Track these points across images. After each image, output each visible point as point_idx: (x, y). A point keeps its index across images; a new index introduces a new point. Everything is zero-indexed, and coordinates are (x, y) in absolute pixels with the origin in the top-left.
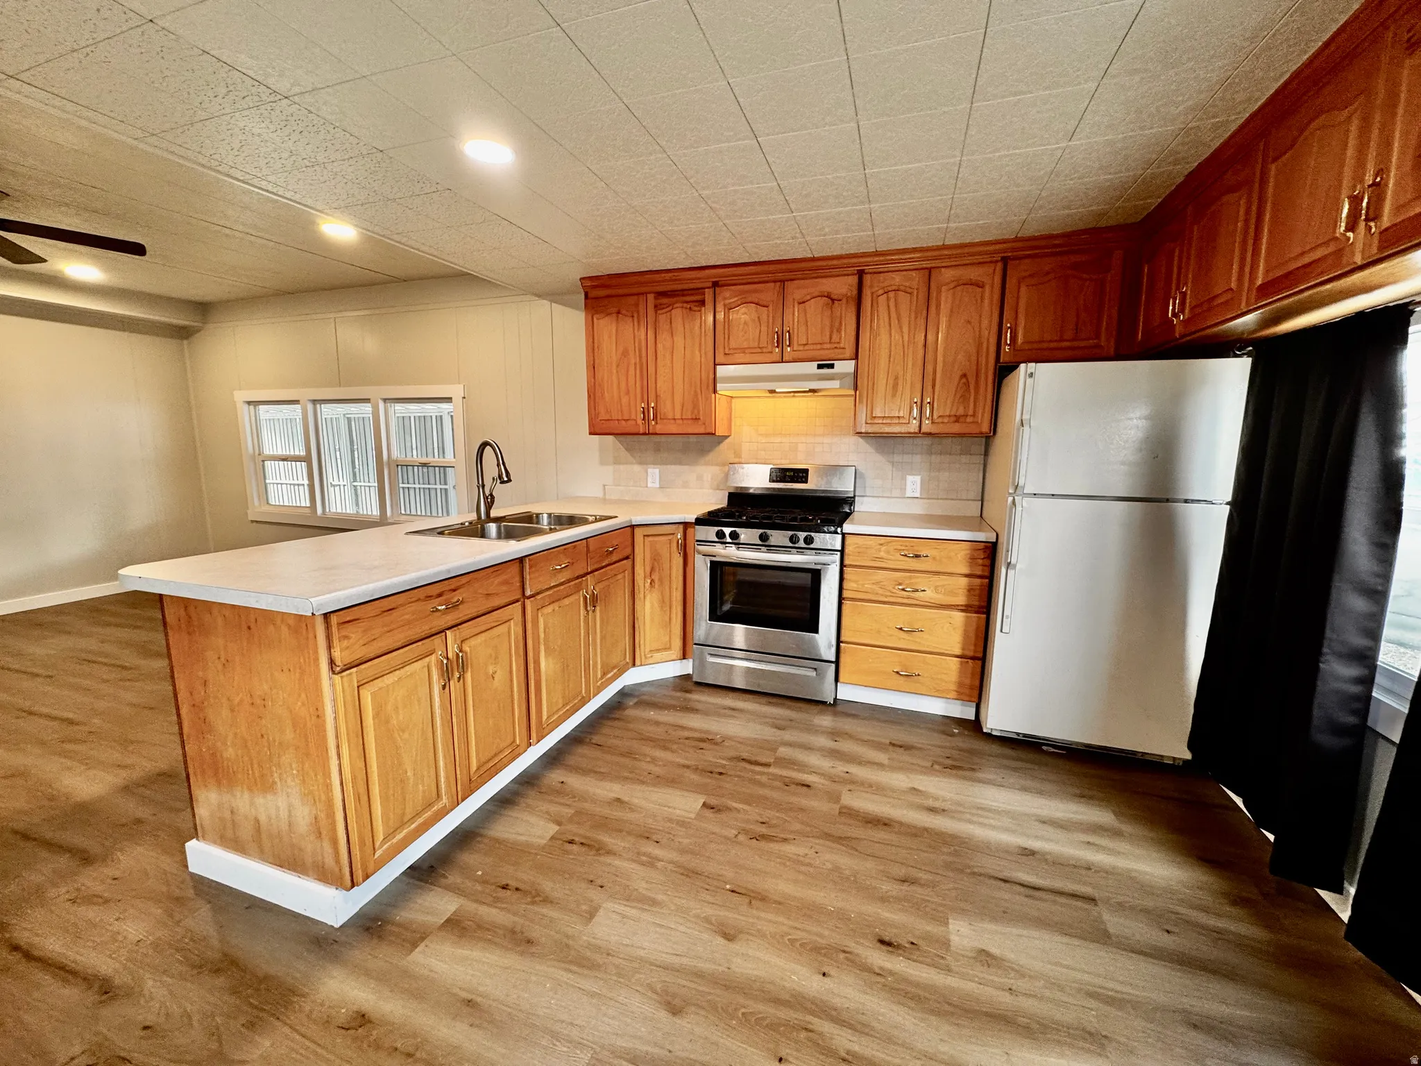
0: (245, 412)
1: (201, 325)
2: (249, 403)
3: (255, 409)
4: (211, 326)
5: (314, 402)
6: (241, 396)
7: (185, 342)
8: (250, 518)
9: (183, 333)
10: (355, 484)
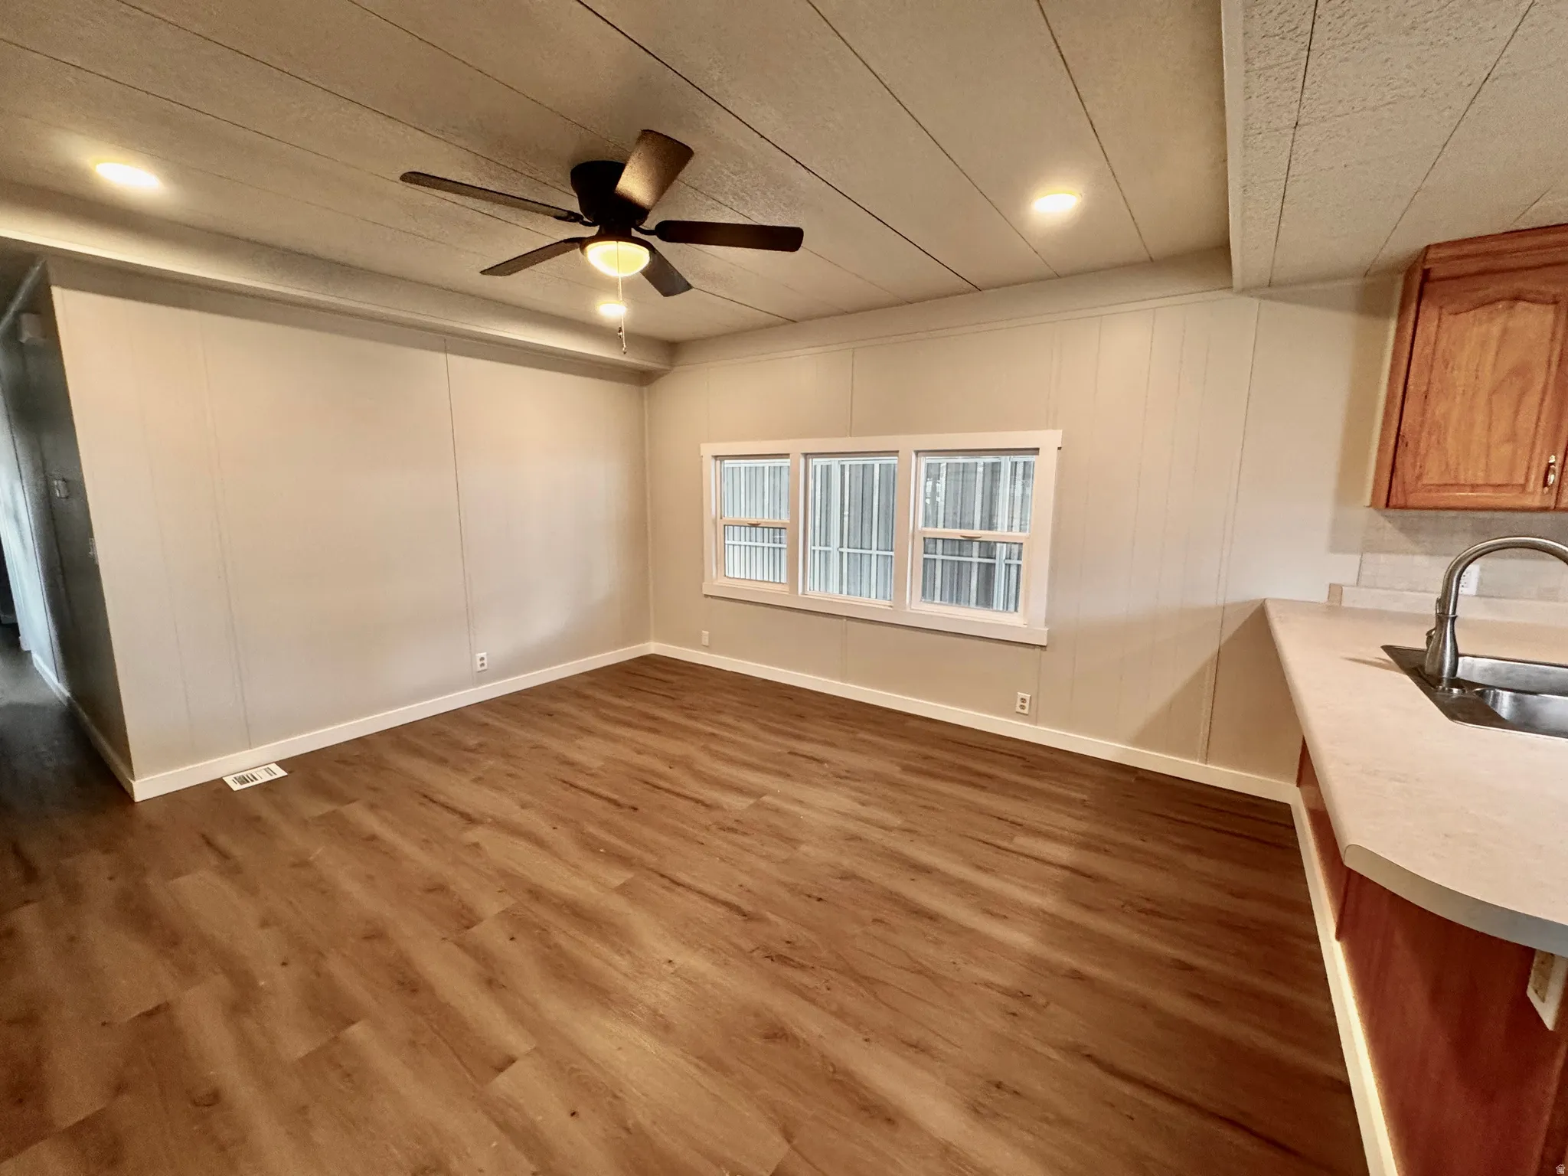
0: (710, 468)
1: (668, 368)
2: (716, 457)
3: (721, 463)
4: (676, 369)
5: (806, 455)
6: (708, 450)
7: (645, 389)
8: (705, 592)
9: (643, 378)
10: (841, 550)
